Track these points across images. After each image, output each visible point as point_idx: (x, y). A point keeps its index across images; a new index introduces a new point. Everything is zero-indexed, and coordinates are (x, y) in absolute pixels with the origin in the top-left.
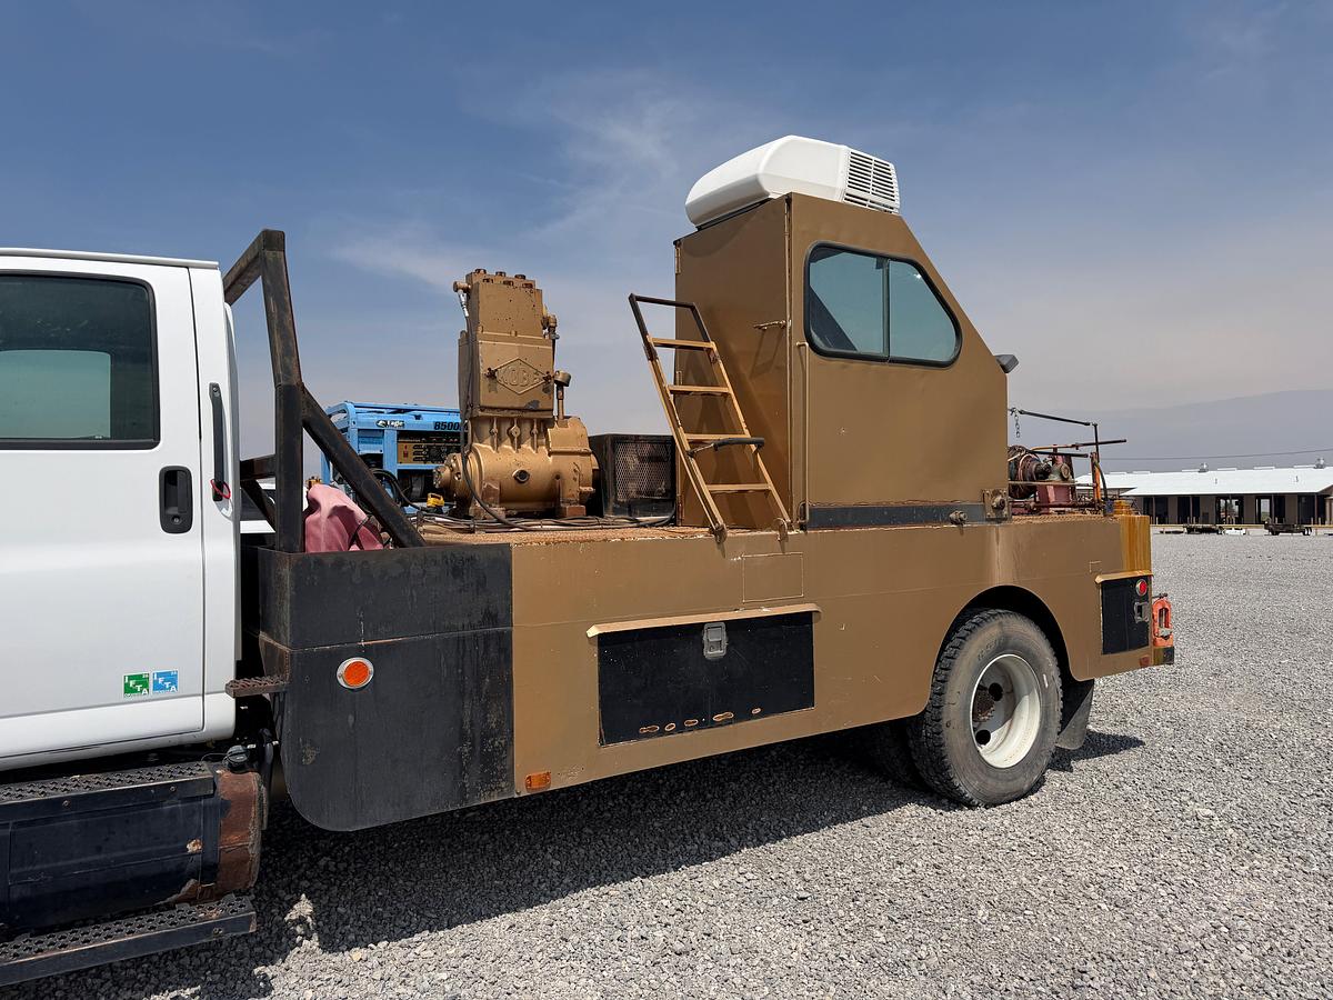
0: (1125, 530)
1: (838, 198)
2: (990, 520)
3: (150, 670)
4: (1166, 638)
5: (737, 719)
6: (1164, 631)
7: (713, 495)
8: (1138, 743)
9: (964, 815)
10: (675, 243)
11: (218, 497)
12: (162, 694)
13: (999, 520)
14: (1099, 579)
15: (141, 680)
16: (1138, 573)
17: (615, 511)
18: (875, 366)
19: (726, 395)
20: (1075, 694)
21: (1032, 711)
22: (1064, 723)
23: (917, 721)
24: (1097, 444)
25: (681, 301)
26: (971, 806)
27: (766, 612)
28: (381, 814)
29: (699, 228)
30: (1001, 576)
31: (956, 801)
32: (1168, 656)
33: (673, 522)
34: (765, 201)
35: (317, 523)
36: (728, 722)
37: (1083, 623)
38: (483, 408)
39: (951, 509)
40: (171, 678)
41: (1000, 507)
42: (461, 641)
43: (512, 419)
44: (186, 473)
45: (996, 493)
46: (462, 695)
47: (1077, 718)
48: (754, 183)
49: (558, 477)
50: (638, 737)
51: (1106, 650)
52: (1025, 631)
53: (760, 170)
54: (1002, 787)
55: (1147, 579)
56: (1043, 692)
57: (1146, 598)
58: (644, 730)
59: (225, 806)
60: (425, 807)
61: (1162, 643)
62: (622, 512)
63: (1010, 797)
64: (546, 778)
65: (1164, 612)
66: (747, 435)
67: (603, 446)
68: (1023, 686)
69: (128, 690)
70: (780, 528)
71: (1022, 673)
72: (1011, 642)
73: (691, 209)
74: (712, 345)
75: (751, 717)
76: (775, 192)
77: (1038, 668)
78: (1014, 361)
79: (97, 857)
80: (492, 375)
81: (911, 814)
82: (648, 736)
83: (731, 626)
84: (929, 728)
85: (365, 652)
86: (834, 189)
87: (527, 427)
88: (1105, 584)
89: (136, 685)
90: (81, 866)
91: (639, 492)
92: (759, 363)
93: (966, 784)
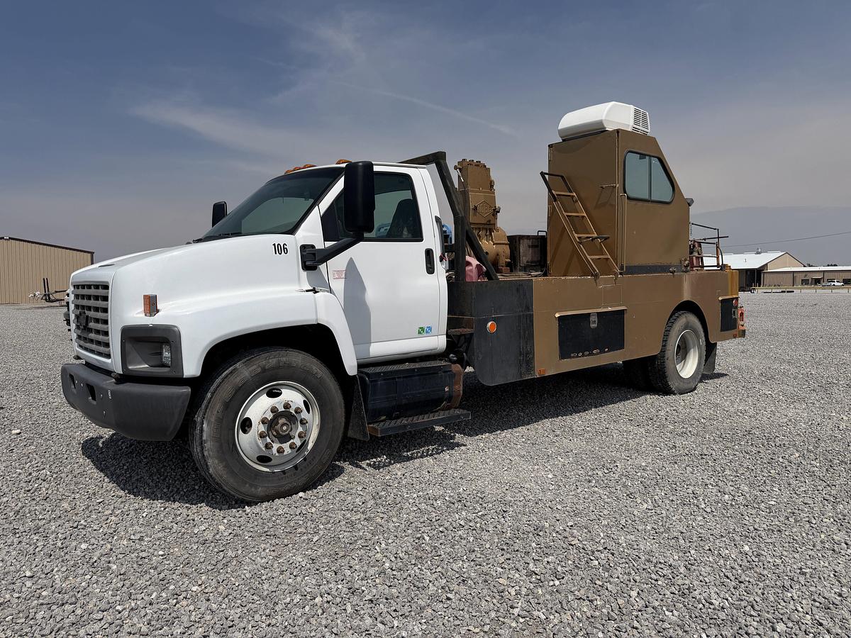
0: (729, 275)
1: (630, 129)
2: (683, 272)
3: (425, 326)
4: (743, 326)
5: (601, 353)
6: (742, 323)
7: (592, 260)
8: (726, 375)
9: (672, 397)
10: (549, 146)
11: (441, 260)
12: (428, 335)
13: (686, 272)
14: (720, 299)
15: (422, 329)
16: (734, 296)
17: (520, 270)
18: (646, 204)
19: (583, 217)
20: (710, 349)
21: (694, 355)
22: (706, 361)
23: (654, 357)
24: (718, 238)
25: (551, 173)
26: (675, 394)
27: (610, 309)
28: (499, 381)
29: (564, 140)
30: (686, 296)
31: (667, 391)
32: (743, 334)
33: (545, 275)
34: (604, 131)
35: (471, 271)
36: (597, 354)
37: (714, 318)
38: (471, 224)
39: (670, 267)
40: (430, 328)
41: (686, 266)
42: (520, 316)
43: (480, 228)
44: (432, 250)
45: (686, 260)
46: (520, 337)
47: (710, 359)
48: (600, 123)
49: (498, 255)
50: (570, 357)
51: (722, 330)
52: (693, 320)
53: (603, 118)
54: (686, 386)
55: (737, 299)
56: (700, 347)
57: (736, 307)
58: (572, 355)
59: (455, 374)
60: (511, 379)
61: (741, 328)
62: (522, 271)
63: (688, 391)
64: (544, 371)
65: (742, 314)
66: (596, 235)
67: (514, 241)
68: (692, 345)
69: (419, 333)
70: (615, 274)
71: (691, 340)
72: (690, 325)
73: (561, 132)
74: (575, 194)
75: (605, 352)
76: (609, 128)
77: (698, 337)
78: (692, 201)
79: (423, 390)
80: (475, 208)
81: (650, 399)
82: (573, 357)
83: (598, 314)
84: (659, 361)
85: (493, 319)
86: (629, 125)
87: (484, 232)
88: (722, 301)
89: (422, 331)
90: (420, 393)
91: (527, 262)
92: (599, 203)
93: (673, 384)
